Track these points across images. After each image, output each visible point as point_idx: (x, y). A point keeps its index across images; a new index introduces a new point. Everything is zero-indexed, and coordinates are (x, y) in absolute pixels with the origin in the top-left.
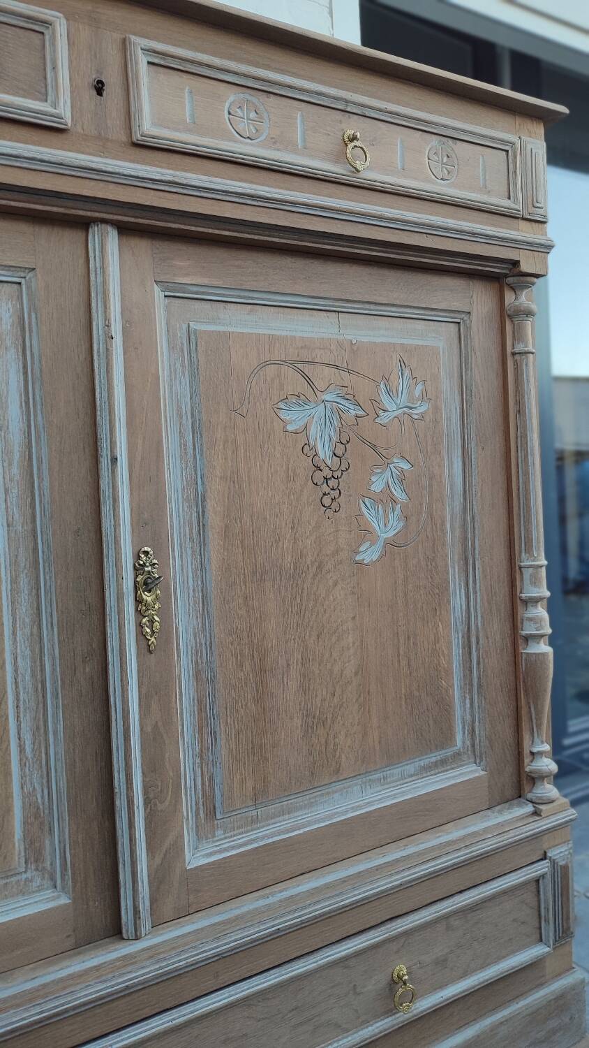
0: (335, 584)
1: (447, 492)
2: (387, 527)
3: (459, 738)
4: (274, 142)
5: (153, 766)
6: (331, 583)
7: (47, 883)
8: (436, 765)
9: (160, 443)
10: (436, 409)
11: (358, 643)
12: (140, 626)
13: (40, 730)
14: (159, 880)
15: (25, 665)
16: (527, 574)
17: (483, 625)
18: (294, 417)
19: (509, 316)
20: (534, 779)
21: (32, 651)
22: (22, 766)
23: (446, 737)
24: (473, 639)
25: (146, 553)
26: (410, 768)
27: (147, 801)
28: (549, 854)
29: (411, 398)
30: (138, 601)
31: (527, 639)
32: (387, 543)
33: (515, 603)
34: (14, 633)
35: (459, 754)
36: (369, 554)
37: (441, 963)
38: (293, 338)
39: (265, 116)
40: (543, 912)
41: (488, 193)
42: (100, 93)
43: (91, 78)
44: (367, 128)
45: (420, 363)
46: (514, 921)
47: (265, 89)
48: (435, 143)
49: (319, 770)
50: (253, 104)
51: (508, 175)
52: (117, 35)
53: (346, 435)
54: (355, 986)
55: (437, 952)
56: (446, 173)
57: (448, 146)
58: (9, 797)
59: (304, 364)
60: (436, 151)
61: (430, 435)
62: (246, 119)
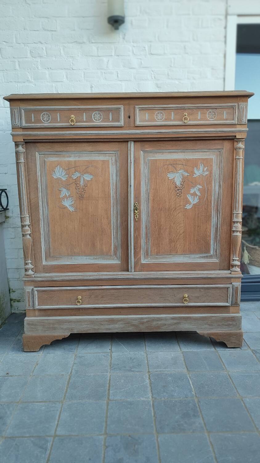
0: (179, 213)
1: (213, 193)
2: (194, 201)
3: (212, 252)
4: (166, 120)
5: (135, 243)
6: (178, 212)
7: (117, 259)
8: (204, 257)
9: (140, 182)
10: (211, 173)
11: (184, 226)
12: (134, 217)
13: (117, 233)
14: (136, 264)
15: (115, 221)
16: (235, 215)
17: (221, 226)
18: (171, 176)
19: (235, 149)
20: (233, 266)
22: (114, 238)
23: (208, 251)
24: (218, 230)
25: (136, 203)
26: (197, 256)
27: (134, 249)
28: (233, 283)
29: (203, 171)
30: (134, 212)
31: (234, 231)
32: (194, 204)
33: (231, 223)
34: (113, 215)
35: (212, 256)
36: (188, 207)
37: (198, 297)
38: (172, 159)
39: (164, 114)
40: (229, 296)
41: (226, 120)
42: (129, 118)
43: (128, 115)
44: (190, 111)
45: (207, 162)
46: (220, 295)
47: (164, 109)
48: (210, 110)
49: (172, 251)
50: (161, 112)
51: (234, 114)
52: (133, 106)
53: (184, 180)
54: (175, 295)
55: (197, 295)
56: (213, 117)
57: (214, 110)
58: (111, 243)
59: (174, 164)
60: (210, 112)
61: (209, 180)
62: (160, 116)
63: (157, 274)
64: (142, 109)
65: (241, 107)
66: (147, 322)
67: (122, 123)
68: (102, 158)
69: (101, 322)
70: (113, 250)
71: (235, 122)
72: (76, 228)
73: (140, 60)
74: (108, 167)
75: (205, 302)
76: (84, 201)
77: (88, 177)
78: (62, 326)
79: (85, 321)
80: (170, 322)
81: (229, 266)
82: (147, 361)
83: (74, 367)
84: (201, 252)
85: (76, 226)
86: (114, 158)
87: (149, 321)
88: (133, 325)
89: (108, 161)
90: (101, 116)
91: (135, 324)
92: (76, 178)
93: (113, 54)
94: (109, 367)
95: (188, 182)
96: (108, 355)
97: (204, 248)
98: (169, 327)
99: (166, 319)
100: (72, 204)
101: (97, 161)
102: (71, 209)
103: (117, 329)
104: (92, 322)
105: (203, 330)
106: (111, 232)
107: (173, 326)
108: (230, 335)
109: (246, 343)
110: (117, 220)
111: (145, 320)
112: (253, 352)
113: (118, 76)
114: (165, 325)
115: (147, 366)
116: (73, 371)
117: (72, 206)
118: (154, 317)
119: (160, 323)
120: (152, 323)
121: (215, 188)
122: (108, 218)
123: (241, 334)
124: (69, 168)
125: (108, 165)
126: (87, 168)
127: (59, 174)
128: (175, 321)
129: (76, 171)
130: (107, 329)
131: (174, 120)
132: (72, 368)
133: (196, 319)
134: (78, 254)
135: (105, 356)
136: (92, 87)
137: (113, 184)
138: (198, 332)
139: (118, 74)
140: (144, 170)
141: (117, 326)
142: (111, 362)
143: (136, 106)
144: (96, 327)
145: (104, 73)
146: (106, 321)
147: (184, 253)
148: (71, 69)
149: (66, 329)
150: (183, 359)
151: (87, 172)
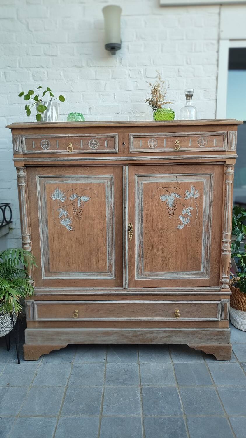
0: (171, 233)
1: (204, 214)
2: (185, 222)
3: (202, 270)
4: (158, 147)
5: (130, 261)
6: (170, 232)
7: (112, 276)
8: (195, 274)
9: (134, 204)
10: (202, 196)
11: (176, 245)
12: (128, 237)
13: (112, 251)
14: (130, 280)
15: (110, 240)
16: (224, 235)
17: (211, 245)
18: (163, 198)
19: (225, 174)
20: (222, 283)
21: (111, 238)
22: (109, 256)
23: (199, 268)
24: (209, 248)
25: (130, 224)
26: (188, 273)
27: (128, 267)
28: (222, 300)
29: (194, 193)
30: (128, 232)
31: (223, 251)
32: (185, 225)
33: (221, 243)
34: (108, 234)
35: (202, 273)
36: (180, 227)
37: (188, 313)
38: (164, 182)
39: (157, 142)
40: (218, 312)
41: (216, 147)
42: (124, 145)
43: (123, 142)
44: (181, 138)
45: (198, 186)
46: (209, 311)
47: (157, 137)
48: (201, 138)
49: (165, 269)
50: (154, 140)
51: (223, 140)
52: (128, 134)
53: (176, 201)
54: (166, 310)
55: (187, 310)
56: (204, 144)
57: (205, 138)
58: (106, 260)
59: (167, 188)
60: (201, 140)
61: (199, 202)
62: (152, 143)
63: (150, 290)
64: (135, 137)
65: (230, 135)
66: (140, 335)
67: (117, 150)
68: (98, 181)
69: (96, 334)
70: (108, 266)
71: (225, 148)
72: (73, 246)
73: (136, 82)
74: (104, 190)
75: (196, 317)
76: (81, 221)
77: (84, 199)
78: (60, 338)
79: (81, 333)
80: (162, 335)
81: (219, 284)
82: (139, 374)
83: (71, 379)
84: (192, 269)
85: (73, 244)
86: (109, 182)
87: (142, 334)
88: (128, 338)
89: (104, 184)
90: (97, 143)
91: (129, 336)
92: (73, 199)
93: (110, 77)
94: (103, 379)
95: (179, 204)
96: (103, 365)
97: (195, 266)
98: (161, 340)
99: (157, 332)
100: (70, 224)
101: (93, 185)
102: (69, 228)
103: (112, 341)
104: (88, 334)
105: (193, 343)
106: (106, 250)
107: (165, 340)
108: (219, 348)
109: (235, 355)
110: (112, 239)
111: (138, 333)
112: (241, 365)
113: (115, 97)
114: (157, 338)
115: (140, 379)
116: (70, 383)
117: (69, 225)
118: (147, 331)
119: (152, 336)
120: (145, 336)
121: (206, 209)
122: (104, 237)
123: (229, 348)
124: (68, 191)
125: (104, 188)
126: (84, 190)
127: (58, 196)
128: (167, 335)
129: (73, 193)
130: (102, 341)
131: (166, 147)
132: (69, 379)
133: (186, 333)
134: (75, 270)
135: (100, 367)
136: (91, 108)
137: (108, 205)
138: (188, 345)
139: (115, 96)
140: (138, 193)
141: (111, 338)
142: (105, 374)
143: (130, 134)
144: (92, 339)
145: (102, 95)
146: (102, 333)
147: (176, 270)
148: (71, 91)
149: (63, 340)
150: (173, 372)
151: (83, 195)
